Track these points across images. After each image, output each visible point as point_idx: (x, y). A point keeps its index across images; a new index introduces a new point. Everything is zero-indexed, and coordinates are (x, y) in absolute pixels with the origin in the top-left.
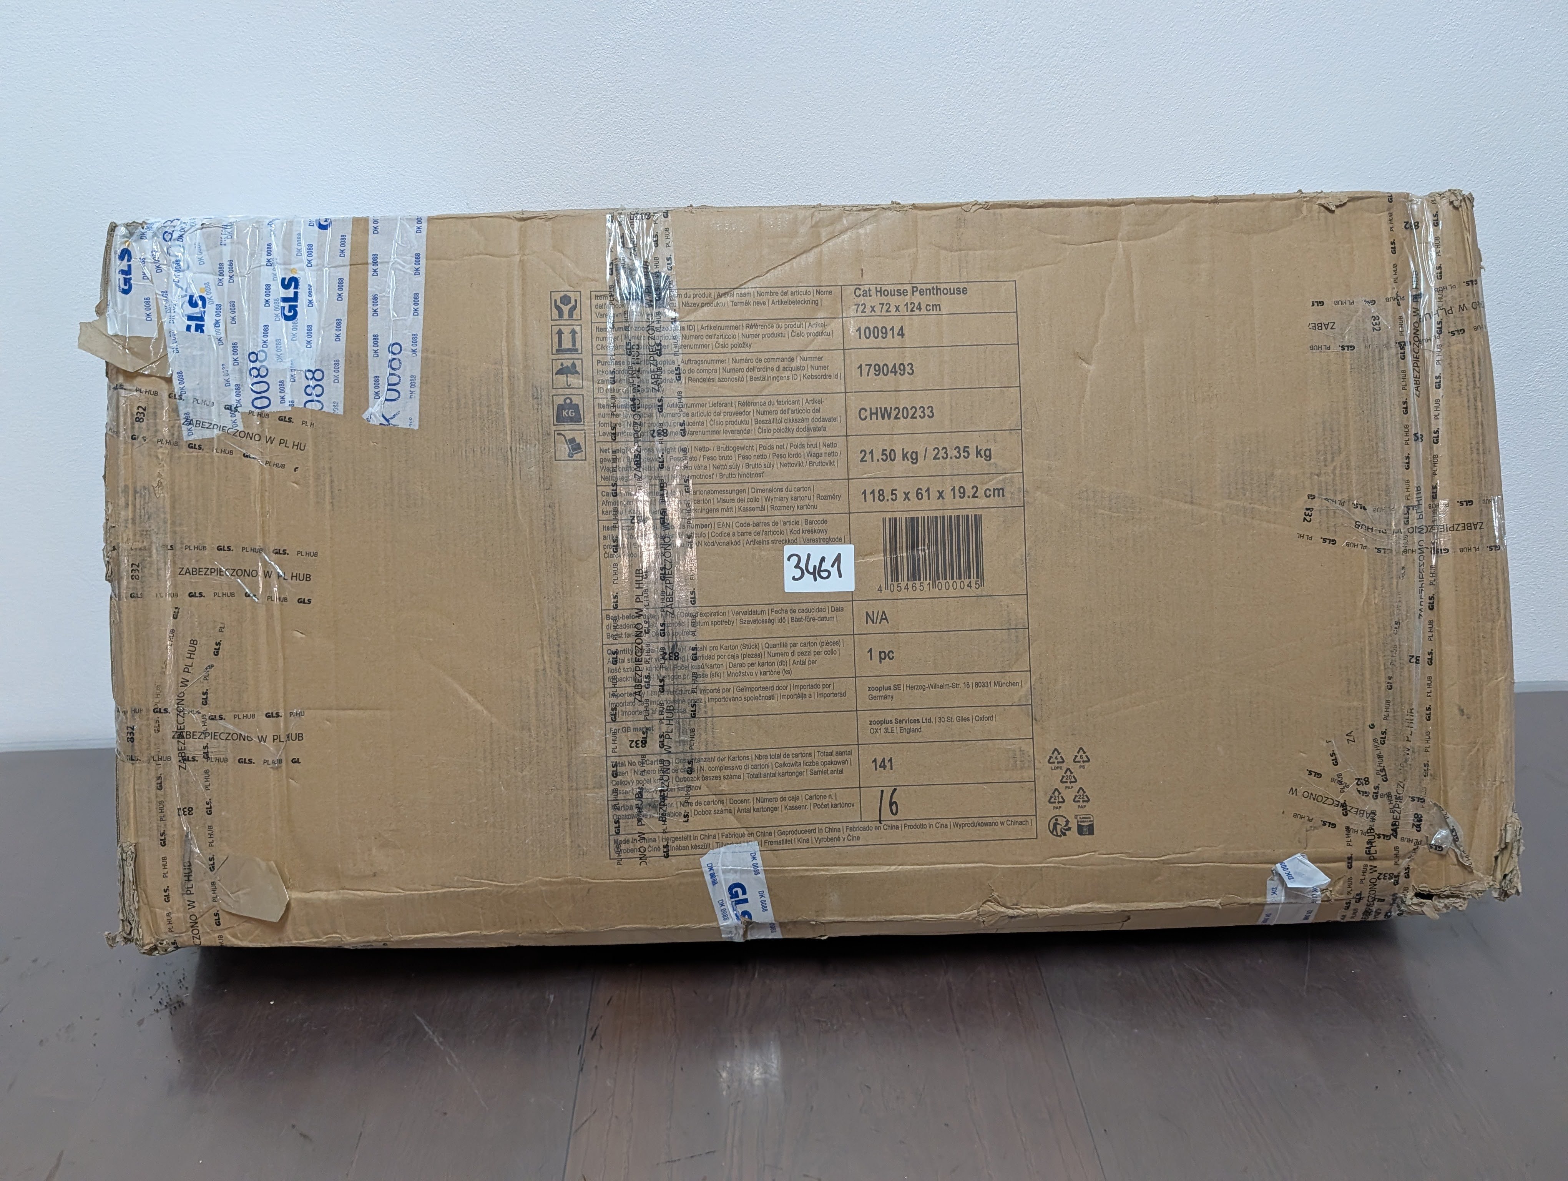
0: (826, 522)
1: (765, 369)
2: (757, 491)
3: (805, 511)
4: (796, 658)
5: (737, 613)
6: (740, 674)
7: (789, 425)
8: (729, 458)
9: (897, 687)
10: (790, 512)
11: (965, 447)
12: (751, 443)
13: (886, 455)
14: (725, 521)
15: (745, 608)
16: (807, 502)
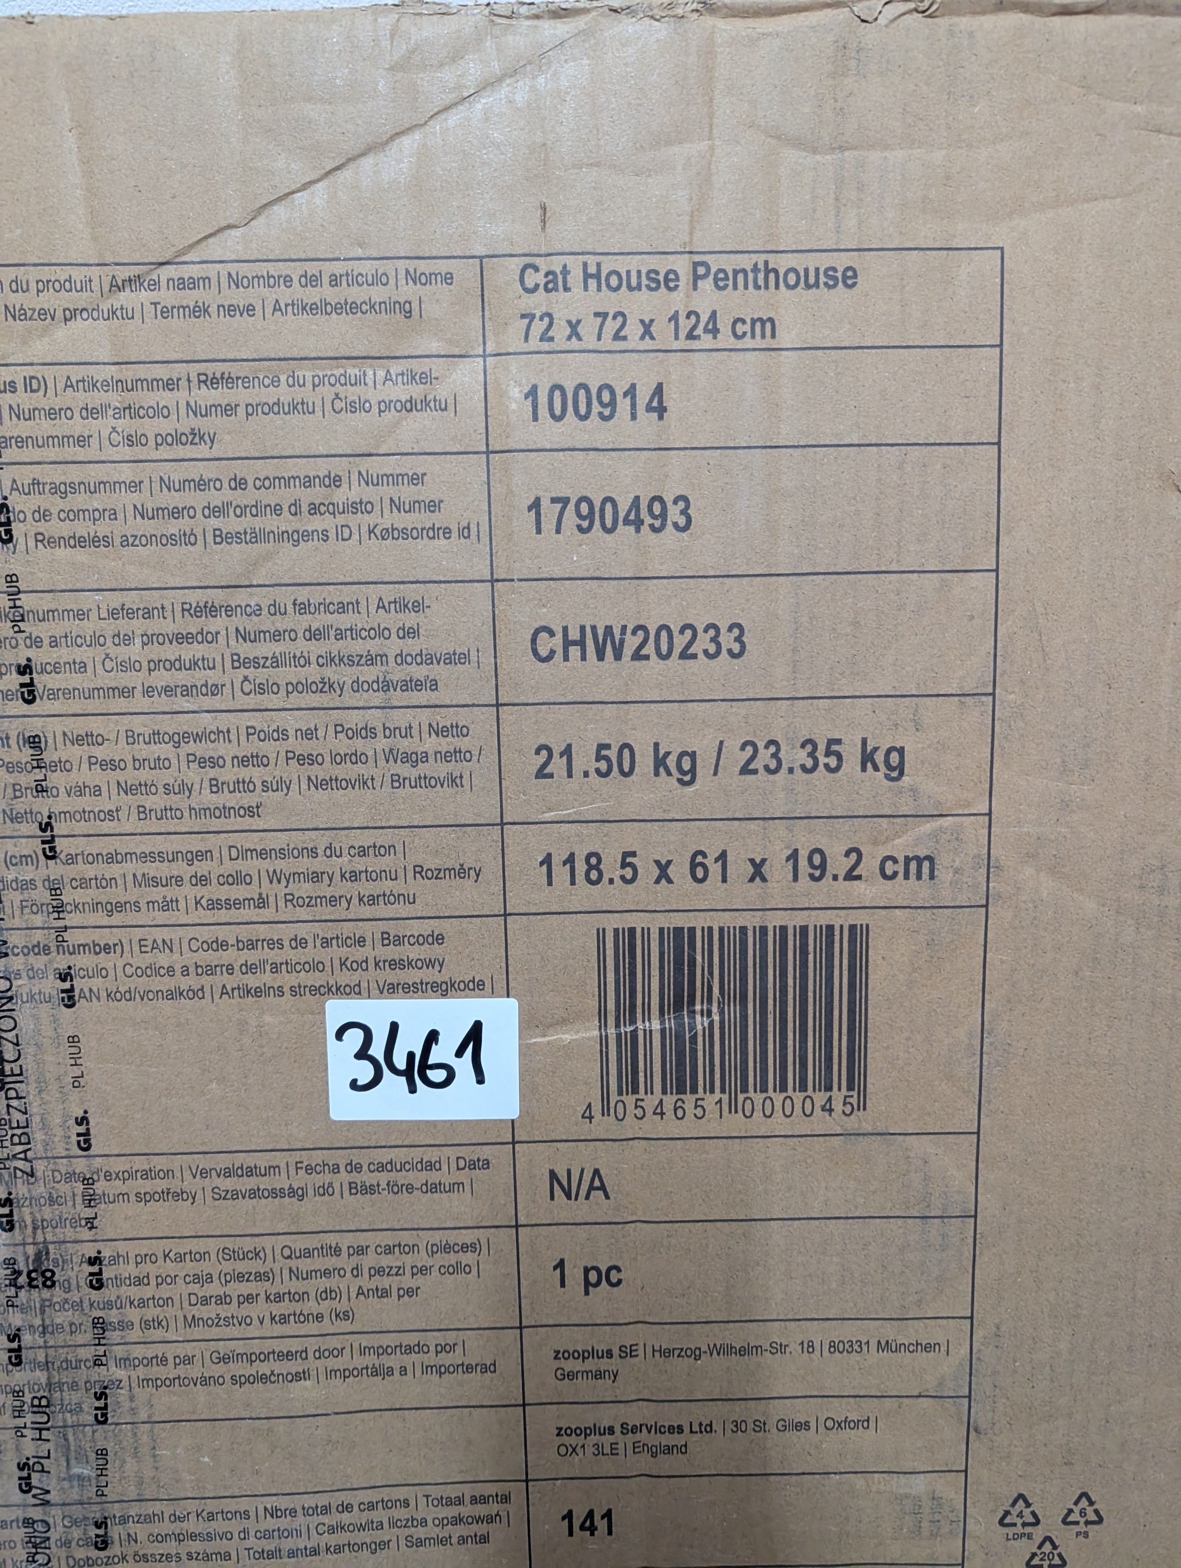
0: (439, 939)
1: (257, 509)
2: (244, 853)
3: (381, 910)
4: (365, 1282)
5: (205, 1173)
6: (218, 1322)
7: (330, 673)
8: (159, 764)
9: (628, 1352)
10: (339, 912)
11: (831, 742)
12: (224, 721)
13: (607, 759)
14: (160, 934)
15: (224, 1161)
16: (387, 886)
